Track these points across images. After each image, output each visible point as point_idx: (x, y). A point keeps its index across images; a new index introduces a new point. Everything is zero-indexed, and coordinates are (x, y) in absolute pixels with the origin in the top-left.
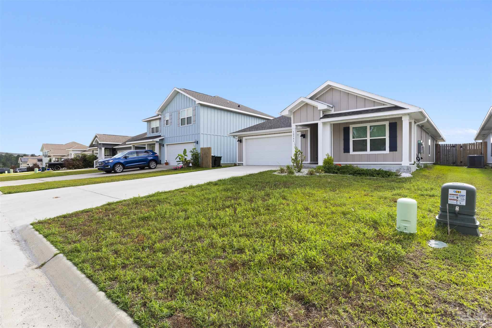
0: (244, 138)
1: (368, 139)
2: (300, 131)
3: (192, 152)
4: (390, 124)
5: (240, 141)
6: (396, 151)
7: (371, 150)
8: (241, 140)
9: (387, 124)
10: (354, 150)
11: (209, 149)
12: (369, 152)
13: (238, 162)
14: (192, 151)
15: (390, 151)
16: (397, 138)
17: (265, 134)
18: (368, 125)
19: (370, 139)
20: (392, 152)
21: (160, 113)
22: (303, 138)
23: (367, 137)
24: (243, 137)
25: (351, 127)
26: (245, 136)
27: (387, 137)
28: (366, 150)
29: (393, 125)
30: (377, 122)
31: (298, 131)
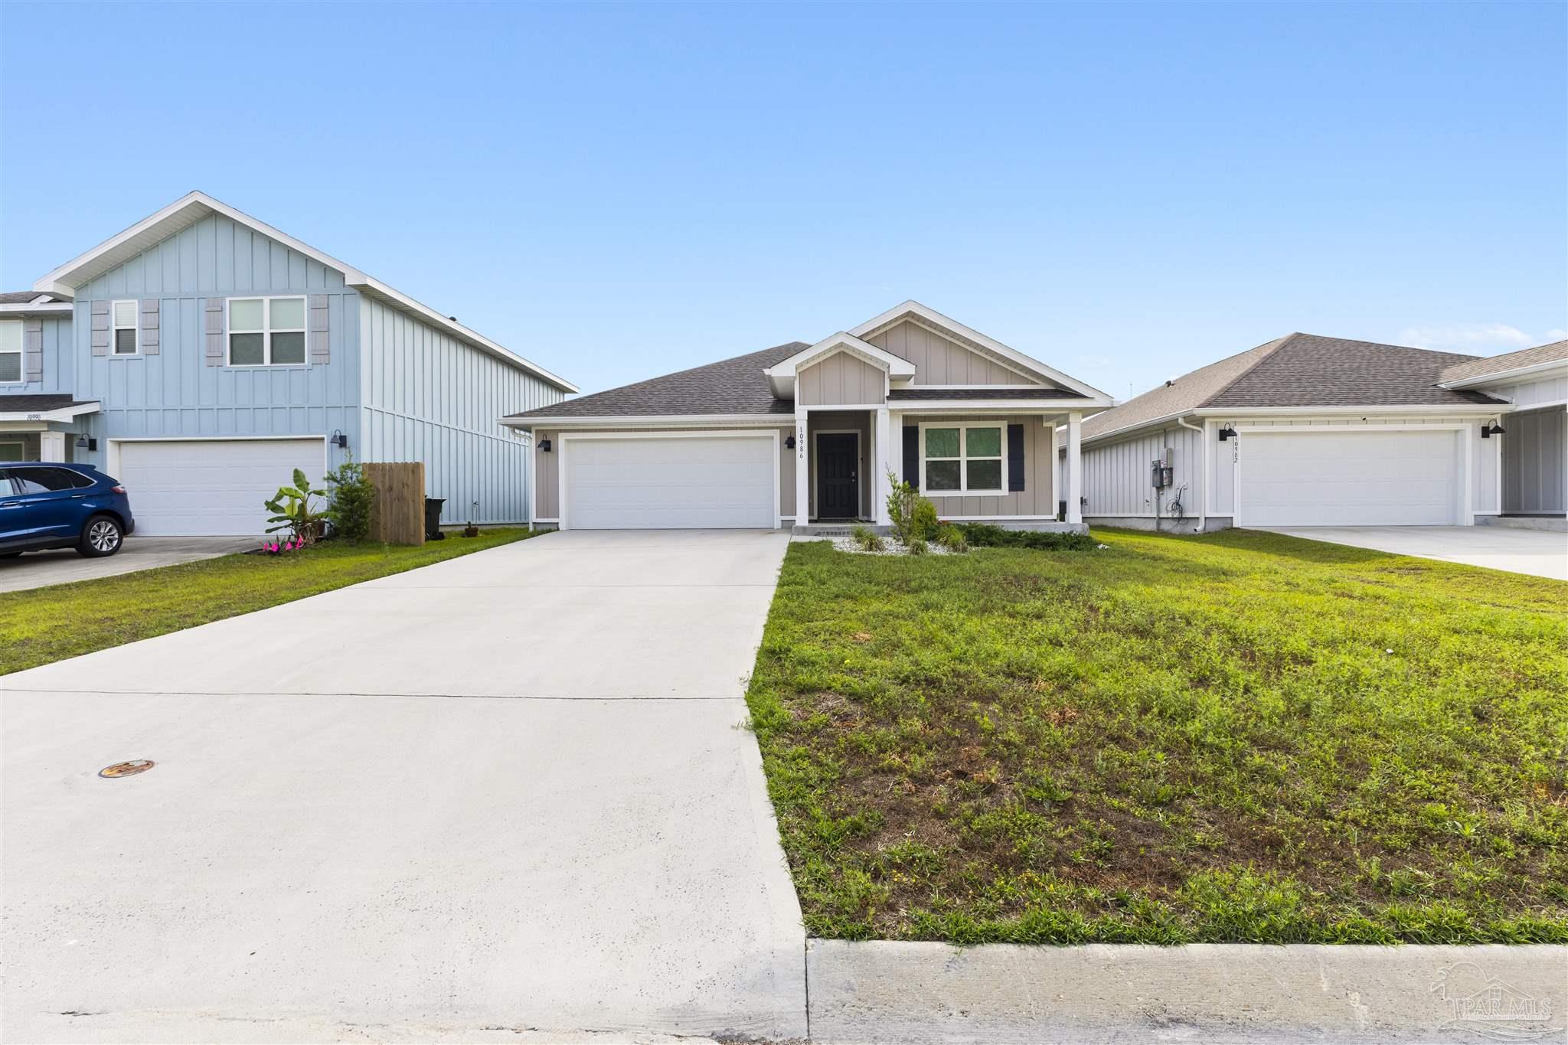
0: (562, 438)
1: (963, 459)
2: (777, 428)
3: (334, 479)
4: (1010, 428)
5: (546, 446)
6: (1023, 490)
7: (969, 487)
8: (549, 442)
9: (1003, 426)
10: (929, 487)
11: (415, 469)
12: (964, 491)
13: (533, 518)
14: (338, 475)
15: (1010, 490)
16: (1025, 461)
17: (651, 427)
18: (963, 426)
19: (968, 461)
20: (1015, 493)
21: (70, 293)
22: (789, 447)
23: (959, 456)
24: (560, 435)
25: (923, 427)
26: (566, 431)
27: (1004, 458)
28: (958, 487)
29: (1016, 433)
30: (981, 422)
31: (773, 428)
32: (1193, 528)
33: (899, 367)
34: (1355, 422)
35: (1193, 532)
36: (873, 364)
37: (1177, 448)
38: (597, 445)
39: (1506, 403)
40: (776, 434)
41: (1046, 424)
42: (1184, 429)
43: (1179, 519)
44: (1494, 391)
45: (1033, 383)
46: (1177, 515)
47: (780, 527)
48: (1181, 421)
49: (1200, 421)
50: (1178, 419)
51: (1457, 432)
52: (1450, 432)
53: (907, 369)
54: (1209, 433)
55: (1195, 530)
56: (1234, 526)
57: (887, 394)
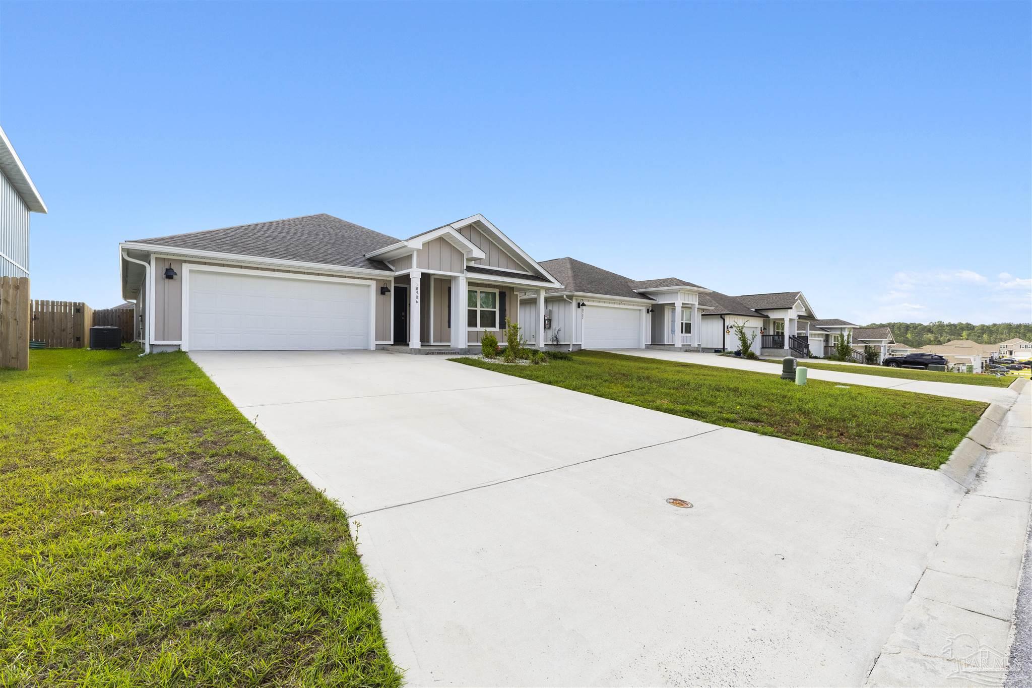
0: (186, 268)
1: (479, 309)
2: (374, 279)
4: (500, 293)
5: (168, 274)
6: (505, 328)
7: (481, 326)
8: (173, 272)
9: (497, 291)
12: (479, 328)
13: (152, 342)
15: (500, 328)
16: (506, 312)
18: (479, 290)
19: (481, 311)
20: (501, 330)
22: (382, 294)
23: (477, 308)
24: (184, 264)
26: (190, 262)
27: (497, 310)
28: (476, 326)
29: (503, 295)
30: (487, 288)
31: (371, 279)
32: (567, 350)
33: (477, 253)
34: (617, 304)
35: (568, 352)
36: (458, 248)
37: (554, 310)
38: (225, 278)
39: (654, 300)
40: (373, 284)
41: (515, 293)
42: (565, 300)
43: (557, 345)
44: (651, 295)
45: (527, 271)
46: (555, 343)
47: (375, 349)
48: (565, 297)
49: (571, 297)
50: (563, 296)
51: (640, 310)
52: (638, 310)
53: (481, 255)
54: (574, 304)
55: (569, 351)
56: (582, 348)
57: (465, 268)
